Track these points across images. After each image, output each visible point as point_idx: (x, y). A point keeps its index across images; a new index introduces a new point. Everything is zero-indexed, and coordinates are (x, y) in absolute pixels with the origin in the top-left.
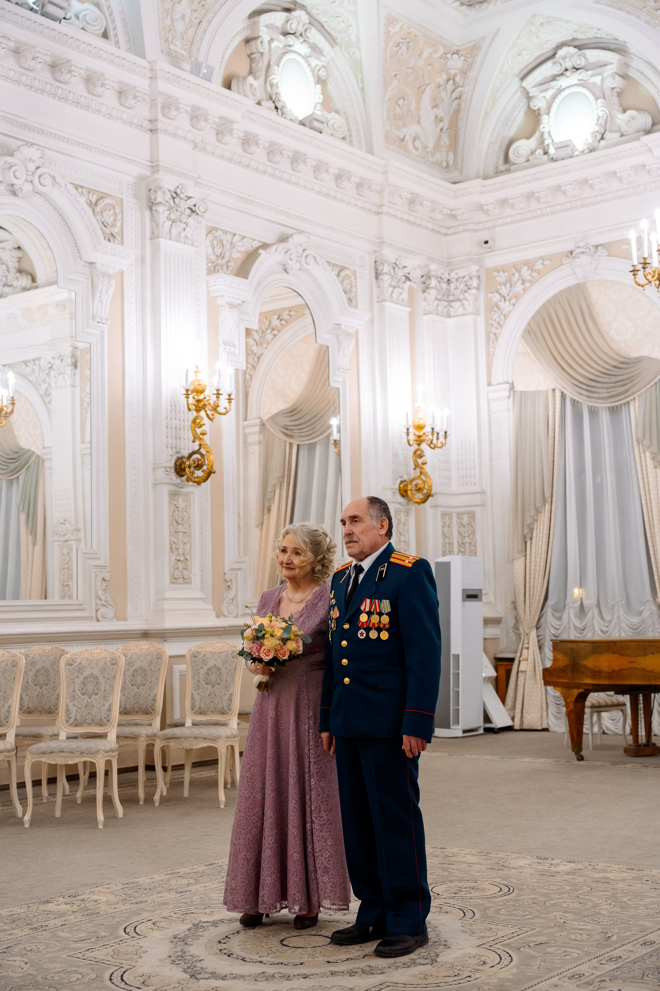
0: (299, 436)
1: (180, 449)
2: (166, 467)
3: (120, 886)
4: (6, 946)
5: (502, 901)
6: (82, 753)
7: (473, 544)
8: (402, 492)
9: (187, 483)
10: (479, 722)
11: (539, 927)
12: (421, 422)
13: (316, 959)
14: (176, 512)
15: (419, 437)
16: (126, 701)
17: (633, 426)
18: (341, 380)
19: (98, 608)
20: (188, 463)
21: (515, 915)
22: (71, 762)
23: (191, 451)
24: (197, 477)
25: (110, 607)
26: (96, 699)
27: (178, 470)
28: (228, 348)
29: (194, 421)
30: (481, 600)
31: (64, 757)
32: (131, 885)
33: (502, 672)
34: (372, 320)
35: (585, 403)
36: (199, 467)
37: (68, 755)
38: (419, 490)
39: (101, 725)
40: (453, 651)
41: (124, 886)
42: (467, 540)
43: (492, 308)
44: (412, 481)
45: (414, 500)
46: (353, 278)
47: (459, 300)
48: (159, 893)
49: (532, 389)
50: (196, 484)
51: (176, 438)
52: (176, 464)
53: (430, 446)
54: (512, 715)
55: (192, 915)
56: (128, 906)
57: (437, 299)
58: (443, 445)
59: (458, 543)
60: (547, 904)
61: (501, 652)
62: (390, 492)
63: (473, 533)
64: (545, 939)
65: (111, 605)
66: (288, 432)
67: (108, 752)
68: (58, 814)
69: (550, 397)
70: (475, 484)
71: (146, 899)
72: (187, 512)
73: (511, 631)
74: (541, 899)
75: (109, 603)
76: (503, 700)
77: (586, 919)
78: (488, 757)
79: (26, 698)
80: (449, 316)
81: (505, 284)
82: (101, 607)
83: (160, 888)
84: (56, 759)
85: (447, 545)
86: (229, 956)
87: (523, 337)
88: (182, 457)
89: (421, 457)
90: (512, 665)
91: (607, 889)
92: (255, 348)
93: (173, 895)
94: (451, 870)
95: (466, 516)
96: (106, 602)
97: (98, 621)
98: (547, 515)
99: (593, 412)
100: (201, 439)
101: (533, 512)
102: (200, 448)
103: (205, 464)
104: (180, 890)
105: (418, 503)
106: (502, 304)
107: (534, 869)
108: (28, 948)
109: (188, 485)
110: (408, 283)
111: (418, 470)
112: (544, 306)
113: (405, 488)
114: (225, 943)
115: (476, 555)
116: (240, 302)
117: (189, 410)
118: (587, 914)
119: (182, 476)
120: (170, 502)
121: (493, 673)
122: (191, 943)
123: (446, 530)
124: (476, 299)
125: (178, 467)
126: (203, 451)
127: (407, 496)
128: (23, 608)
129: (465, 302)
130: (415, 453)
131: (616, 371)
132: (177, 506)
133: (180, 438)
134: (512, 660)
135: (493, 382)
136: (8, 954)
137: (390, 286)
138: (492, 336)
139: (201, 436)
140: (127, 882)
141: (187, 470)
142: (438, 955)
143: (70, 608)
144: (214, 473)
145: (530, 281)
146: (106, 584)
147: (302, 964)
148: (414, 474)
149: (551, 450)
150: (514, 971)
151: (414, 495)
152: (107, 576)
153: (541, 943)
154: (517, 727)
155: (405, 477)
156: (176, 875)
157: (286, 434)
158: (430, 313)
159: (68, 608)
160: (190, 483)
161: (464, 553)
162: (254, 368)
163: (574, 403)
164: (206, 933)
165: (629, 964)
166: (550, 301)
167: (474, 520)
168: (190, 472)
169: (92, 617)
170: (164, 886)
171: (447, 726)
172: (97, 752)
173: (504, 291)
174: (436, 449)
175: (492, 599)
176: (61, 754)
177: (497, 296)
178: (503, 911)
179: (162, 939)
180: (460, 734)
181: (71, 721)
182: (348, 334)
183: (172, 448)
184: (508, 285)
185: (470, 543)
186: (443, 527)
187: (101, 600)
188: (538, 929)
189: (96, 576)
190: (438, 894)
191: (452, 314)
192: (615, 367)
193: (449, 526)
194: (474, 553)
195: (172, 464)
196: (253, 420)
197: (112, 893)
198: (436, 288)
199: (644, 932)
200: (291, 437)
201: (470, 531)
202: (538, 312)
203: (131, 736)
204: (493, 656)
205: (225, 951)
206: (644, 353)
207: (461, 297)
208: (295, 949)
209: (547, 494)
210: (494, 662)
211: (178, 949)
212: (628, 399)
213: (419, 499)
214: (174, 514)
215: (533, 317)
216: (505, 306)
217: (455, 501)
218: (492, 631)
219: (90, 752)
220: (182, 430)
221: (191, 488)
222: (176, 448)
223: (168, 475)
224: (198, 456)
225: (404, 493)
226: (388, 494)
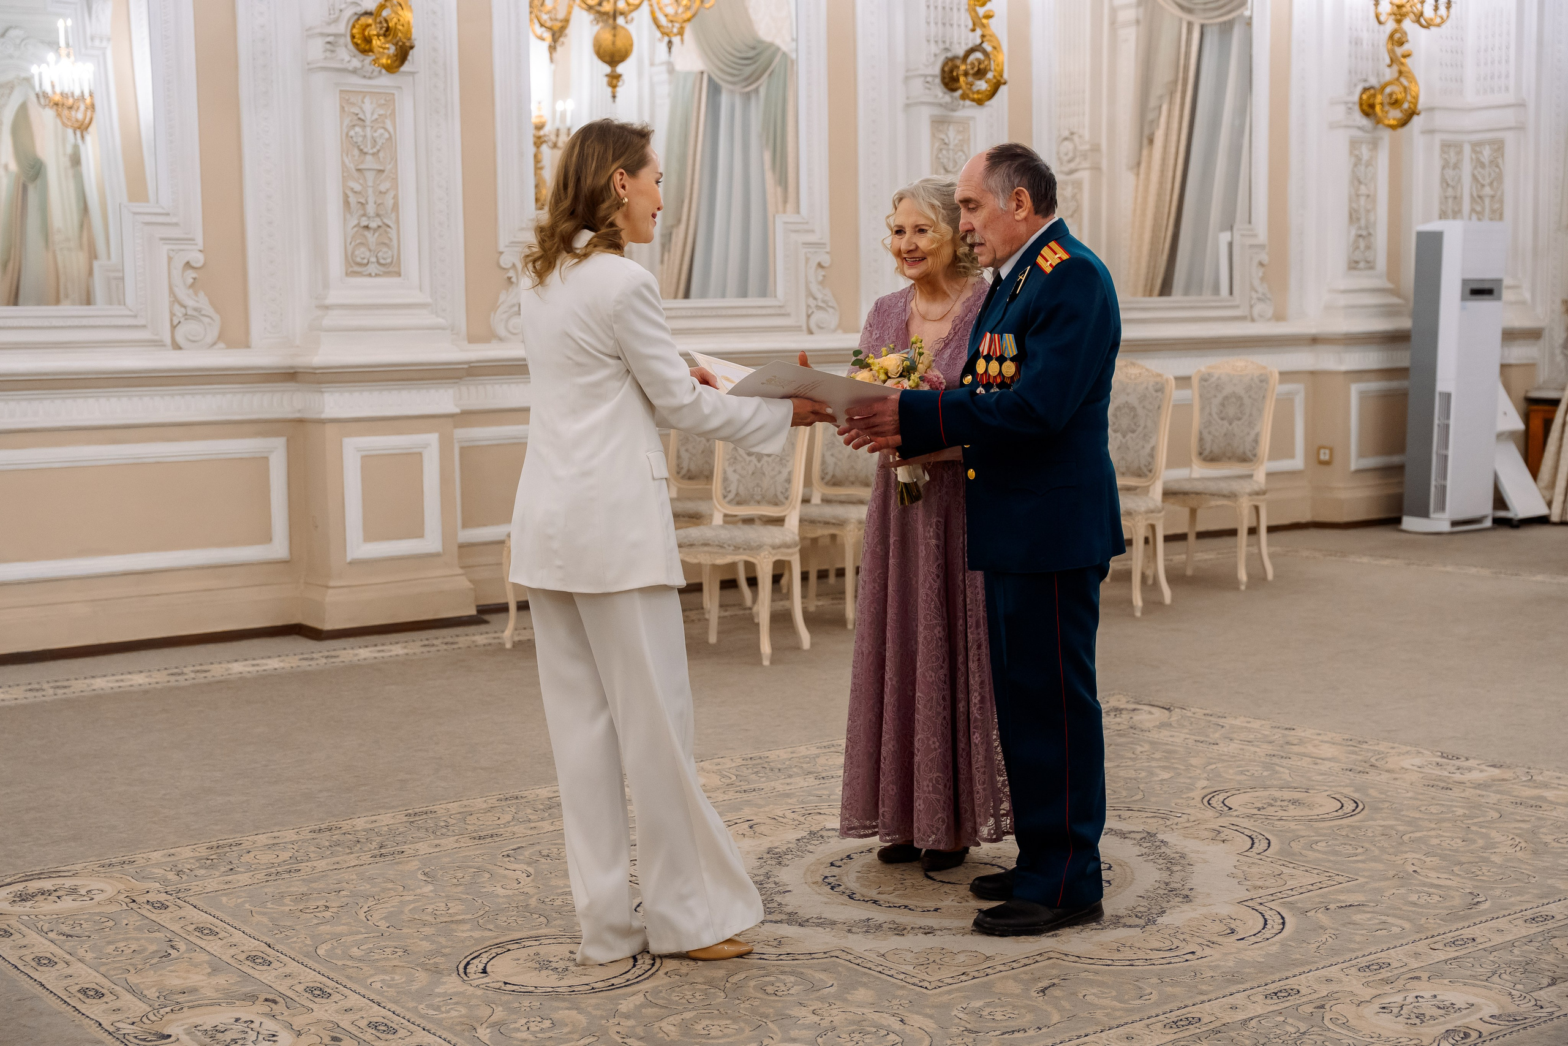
0: (1205, 10)
1: (951, 43)
2: (926, 76)
3: (740, 762)
4: (515, 847)
5: (1331, 827)
6: (737, 548)
7: (1498, 199)
8: (1365, 107)
9: (962, 102)
10: (1485, 508)
11: (1366, 877)
13: (964, 904)
14: (944, 152)
15: (1400, 7)
16: (836, 464)
19: (810, 312)
20: (963, 67)
21: (1336, 853)
22: (720, 561)
23: (970, 45)
24: (978, 92)
25: (831, 310)
26: (767, 462)
27: (947, 80)
30: (1499, 298)
31: (710, 553)
32: (754, 762)
33: (1537, 423)
36: (980, 73)
37: (716, 550)
38: (1396, 103)
39: (776, 504)
40: (1441, 386)
41: (744, 762)
42: (1487, 190)
44: (1383, 88)
45: (1387, 122)
48: (790, 776)
50: (974, 104)
51: (944, 24)
52: (943, 71)
53: (1418, 21)
54: (1548, 498)
55: (819, 816)
56: (731, 795)
58: (1443, 21)
59: (1472, 196)
60: (1406, 838)
61: (1539, 388)
62: (1342, 109)
63: (1500, 178)
64: (1363, 899)
65: (833, 307)
67: (779, 547)
68: (713, 639)
70: (1507, 89)
71: (762, 786)
72: (962, 151)
73: (1558, 351)
74: (1401, 828)
75: (830, 304)
76: (1535, 472)
77: (1456, 869)
78: (1473, 570)
79: (685, 456)
82: (815, 310)
83: (795, 770)
84: (699, 556)
85: (1450, 201)
86: (832, 888)
88: (953, 59)
89: (1401, 43)
90: (1554, 412)
91: (1527, 819)
93: (811, 781)
94: (1277, 768)
95: (1487, 147)
96: (824, 301)
97: (811, 332)
100: (983, 26)
102: (982, 42)
103: (990, 70)
104: (824, 775)
105: (1394, 127)
107: (1421, 775)
108: (545, 852)
109: (964, 107)
111: (1395, 68)
113: (1371, 101)
114: (840, 866)
115: (1501, 218)
118: (1463, 859)
119: (953, 90)
120: (933, 136)
121: (1519, 425)
122: (787, 863)
123: (1450, 173)
125: (946, 75)
126: (987, 47)
127: (1375, 114)
128: (684, 313)
130: (1391, 37)
132: (946, 141)
133: (951, 25)
134: (1556, 403)
136: (512, 859)
139: (985, 21)
140: (750, 756)
141: (962, 79)
142: (1164, 912)
143: (764, 312)
144: (1005, 83)
146: (823, 273)
147: (936, 910)
148: (1389, 74)
150: (1274, 949)
151: (1387, 112)
152: (826, 260)
153: (1350, 906)
154: (1555, 518)
155: (1373, 81)
156: (833, 749)
157: (1181, 7)
159: (759, 312)
160: (968, 103)
161: (1480, 215)
164: (822, 847)
165: (1483, 953)
167: (1503, 156)
168: (967, 84)
169: (800, 327)
170: (805, 766)
171: (1423, 512)
172: (760, 547)
174: (1433, 29)
175: (1527, 296)
176: (706, 549)
178: (1321, 846)
179: (748, 853)
180: (1446, 527)
181: (731, 496)
183: (936, 42)
185: (1493, 197)
186: (1443, 168)
187: (815, 299)
188: (1361, 880)
189: (807, 260)
190: (1230, 809)
193: (1456, 167)
194: (1498, 215)
195: (937, 70)
197: (719, 773)
199: (1546, 897)
200: (1189, 11)
201: (1493, 175)
203: (834, 521)
204: (1522, 394)
205: (831, 880)
208: (941, 884)
210: (1523, 405)
211: (762, 871)
213: (1394, 119)
214: (940, 156)
217: (1468, 121)
218: (1519, 353)
219: (749, 548)
220: (955, 10)
221: (968, 111)
222: (944, 42)
223: (929, 89)
224: (979, 55)
225: (1368, 109)
226: (1340, 112)
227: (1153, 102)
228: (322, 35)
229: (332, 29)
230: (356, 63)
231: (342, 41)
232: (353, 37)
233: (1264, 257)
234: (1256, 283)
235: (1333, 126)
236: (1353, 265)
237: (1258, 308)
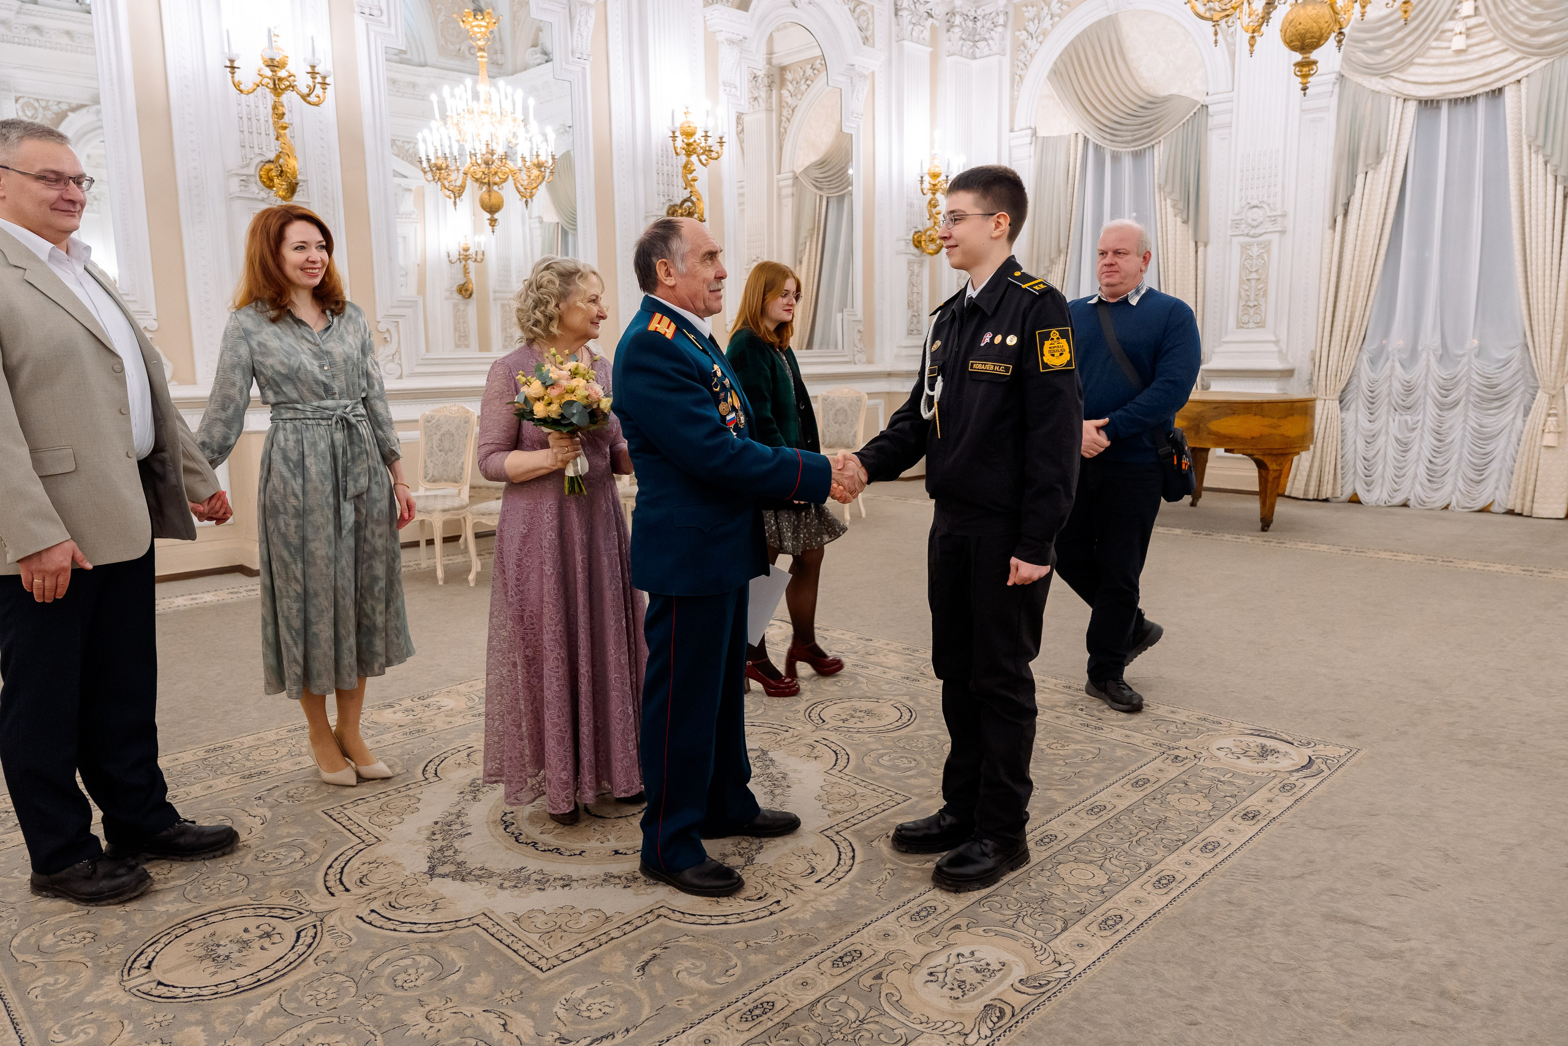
0: (828, 189)
1: (673, 197)
4: (270, 786)
5: (893, 738)
8: (916, 242)
11: (917, 795)
12: (937, 170)
13: (605, 844)
15: (934, 185)
17: (1156, 172)
18: (854, 125)
21: (896, 768)
23: (684, 197)
28: (728, 89)
29: (685, 167)
34: (890, 61)
35: (1109, 148)
43: (1019, 47)
44: (926, 231)
45: (928, 251)
46: (870, 15)
47: (985, 39)
49: (1055, 134)
51: (668, 184)
57: (961, 39)
62: (903, 243)
66: (817, 184)
69: (1072, 143)
80: (974, 58)
81: (1033, 20)
86: (506, 828)
87: (1048, 78)
88: (675, 205)
89: (935, 205)
92: (789, 100)
98: (1061, 266)
99: (1116, 158)
100: (691, 186)
101: (1047, 264)
102: (691, 195)
105: (931, 254)
106: (1029, 43)
108: (290, 793)
110: (930, 19)
111: (932, 220)
112: (1072, 43)
113: (919, 239)
116: (741, 37)
117: (677, 154)
124: (1003, 38)
126: (694, 198)
127: (921, 247)
129: (990, 42)
130: (930, 202)
131: (1144, 112)
133: (672, 185)
135: (1016, 129)
137: (910, 22)
138: (1017, 78)
139: (692, 182)
145: (1060, 16)
147: (581, 853)
148: (929, 224)
149: (1069, 199)
150: (844, 892)
151: (928, 245)
155: (920, 228)
157: (816, 187)
158: (954, 54)
162: (788, 120)
163: (1097, 148)
166: (1078, 37)
173: (1032, 28)
177: (1024, 33)
178: (886, 760)
179: (453, 787)
182: (862, 76)
184: (1036, 21)
188: (914, 799)
190: (823, 721)
191: (977, 55)
192: (1142, 107)
196: (786, 174)
198: (960, 26)
200: (820, 189)
202: (1066, 49)
205: (508, 818)
206: (1174, 91)
207: (987, 36)
209: (1063, 245)
212: (1153, 143)
213: (932, 249)
215: (1060, 55)
216: (1032, 44)
220: (675, 176)
222: (668, 195)
224: (689, 204)
225: (917, 244)
226: (902, 245)
227: (801, 241)
228: (237, 175)
229: (245, 171)
230: (263, 194)
231: (252, 179)
232: (261, 177)
233: (861, 327)
234: (857, 342)
235: (898, 253)
236: (910, 332)
237: (858, 357)
